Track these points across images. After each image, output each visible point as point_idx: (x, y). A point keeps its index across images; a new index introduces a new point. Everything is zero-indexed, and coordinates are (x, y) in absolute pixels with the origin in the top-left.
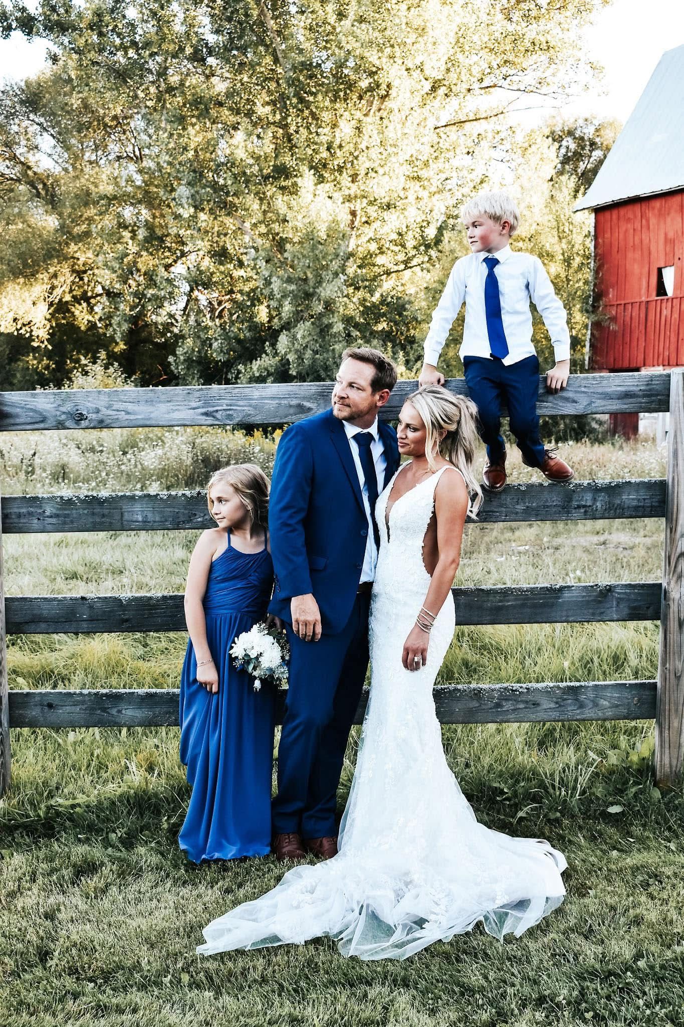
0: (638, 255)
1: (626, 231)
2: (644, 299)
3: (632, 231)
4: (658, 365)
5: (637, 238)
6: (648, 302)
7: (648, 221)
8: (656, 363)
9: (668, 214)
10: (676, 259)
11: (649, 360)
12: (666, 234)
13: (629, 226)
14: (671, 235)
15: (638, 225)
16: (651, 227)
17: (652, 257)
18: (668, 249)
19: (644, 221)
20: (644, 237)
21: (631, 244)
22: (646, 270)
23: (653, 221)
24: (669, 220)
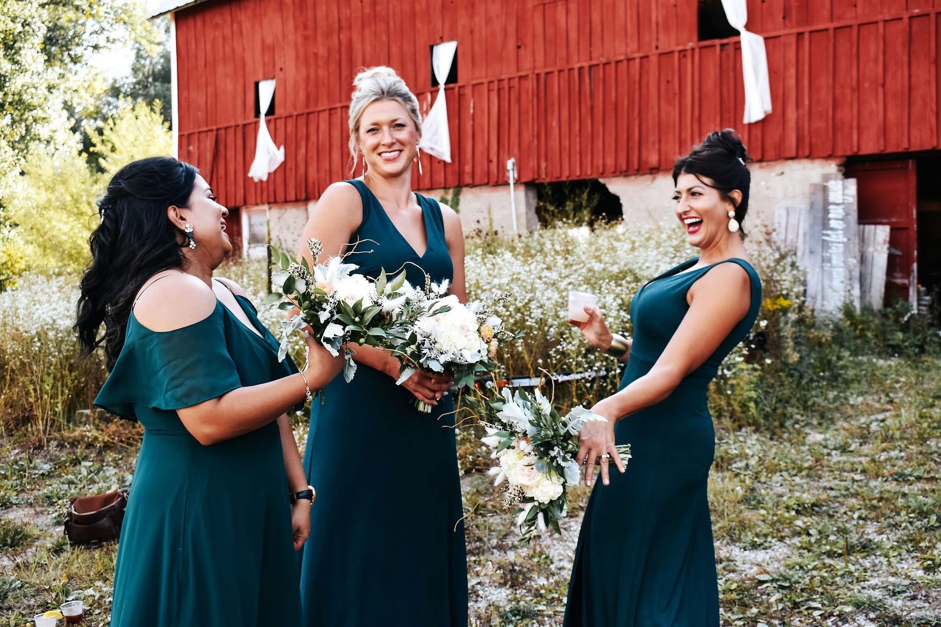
0: (229, 69)
1: (214, 41)
2: (240, 122)
3: (220, 40)
4: (263, 203)
5: (227, 48)
6: (245, 125)
7: (240, 24)
8: (259, 200)
9: (265, 15)
10: (277, 70)
11: (251, 199)
12: (263, 41)
13: (217, 33)
14: (269, 40)
15: (228, 32)
16: (245, 32)
17: (247, 71)
18: (266, 58)
19: (235, 26)
20: (236, 46)
21: (221, 55)
22: (240, 88)
23: (246, 25)
24: (265, 21)
